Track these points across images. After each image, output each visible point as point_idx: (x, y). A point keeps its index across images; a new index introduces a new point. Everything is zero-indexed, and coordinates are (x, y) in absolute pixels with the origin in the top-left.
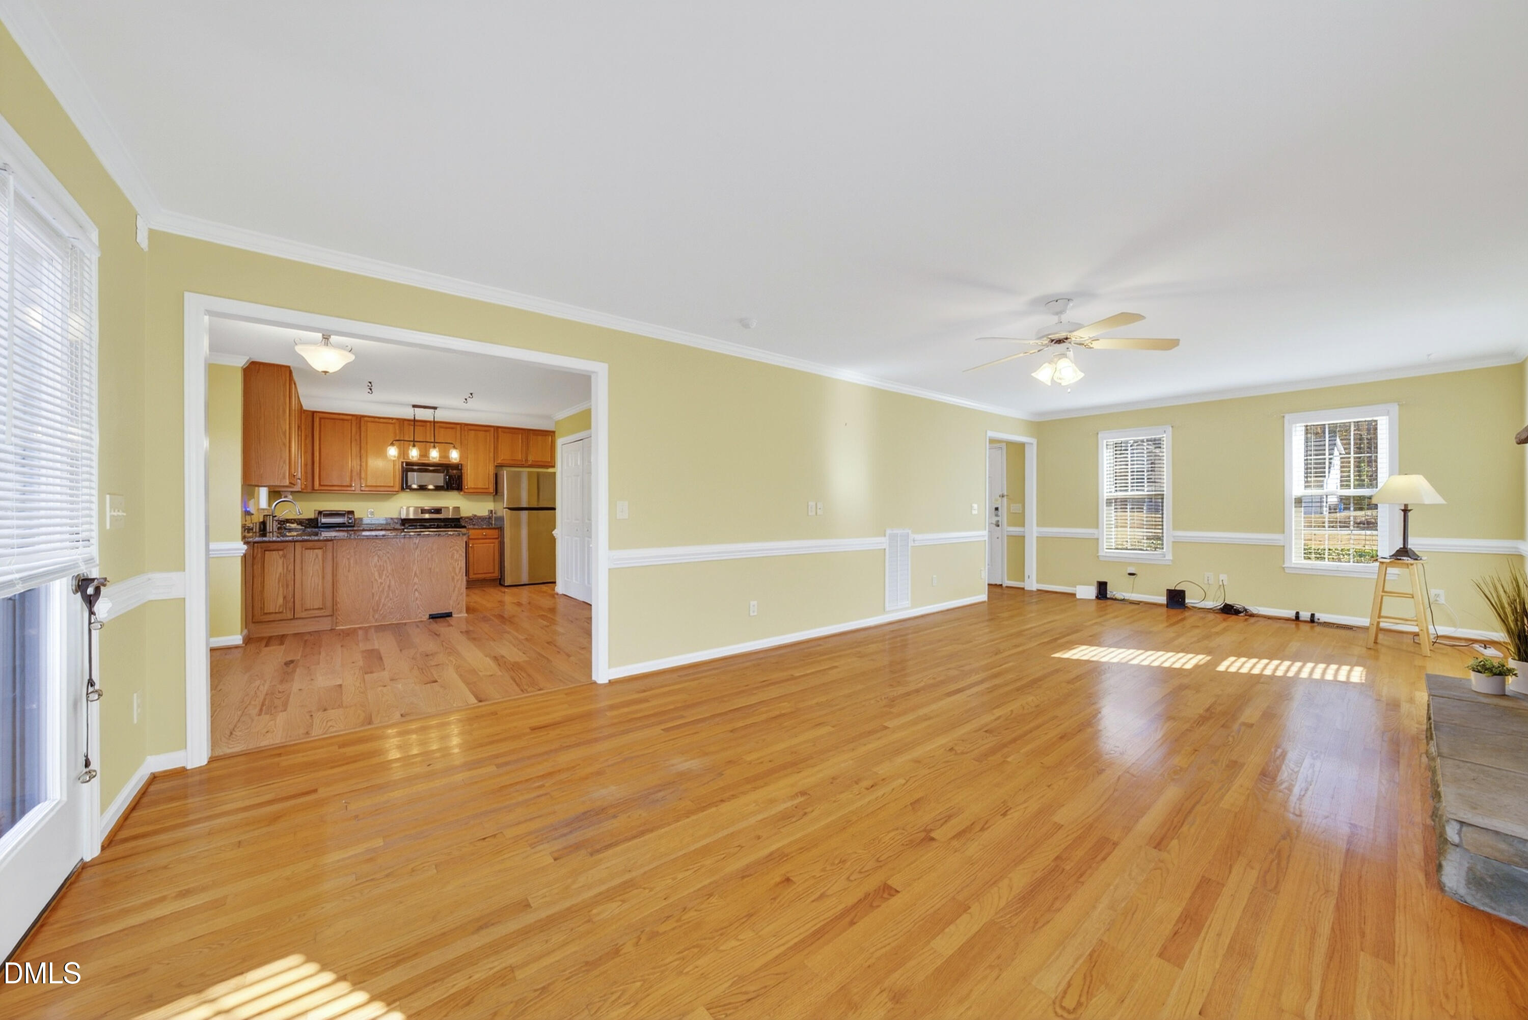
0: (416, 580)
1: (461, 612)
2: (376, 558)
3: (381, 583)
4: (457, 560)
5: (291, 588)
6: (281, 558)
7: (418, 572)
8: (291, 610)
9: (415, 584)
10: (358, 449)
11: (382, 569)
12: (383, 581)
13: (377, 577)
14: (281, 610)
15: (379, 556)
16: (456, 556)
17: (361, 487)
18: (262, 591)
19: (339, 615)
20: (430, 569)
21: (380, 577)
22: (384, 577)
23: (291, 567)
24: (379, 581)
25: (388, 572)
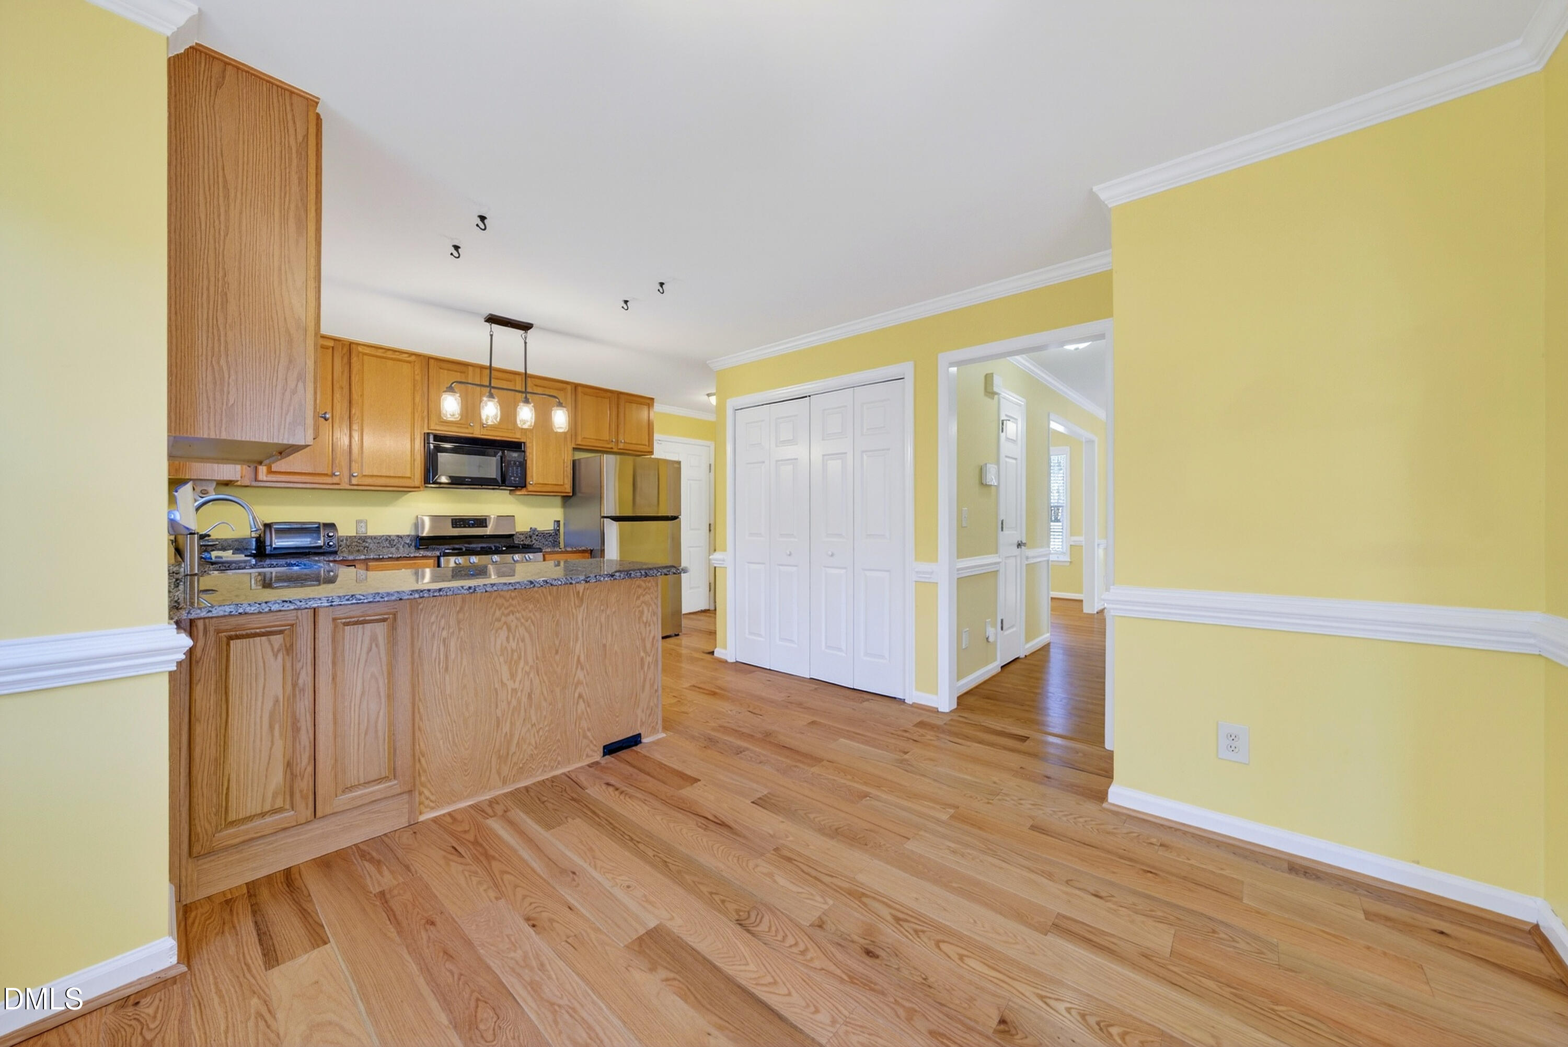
0: (580, 675)
1: (654, 731)
2: (503, 634)
3: (514, 691)
4: (646, 624)
5: (305, 738)
6: (276, 656)
7: (582, 658)
8: (305, 798)
9: (579, 683)
10: (346, 404)
11: (515, 656)
12: (517, 685)
13: (506, 676)
14: (279, 803)
15: (509, 629)
16: (647, 616)
17: (351, 476)
18: (221, 761)
19: (423, 785)
20: (605, 646)
21: (513, 676)
22: (519, 676)
23: (305, 677)
24: (510, 685)
25: (526, 663)
